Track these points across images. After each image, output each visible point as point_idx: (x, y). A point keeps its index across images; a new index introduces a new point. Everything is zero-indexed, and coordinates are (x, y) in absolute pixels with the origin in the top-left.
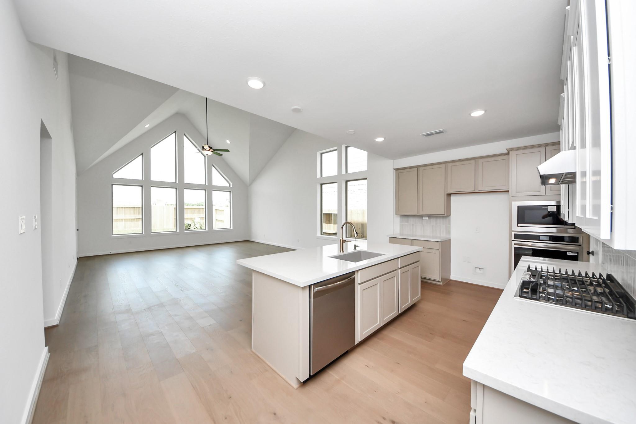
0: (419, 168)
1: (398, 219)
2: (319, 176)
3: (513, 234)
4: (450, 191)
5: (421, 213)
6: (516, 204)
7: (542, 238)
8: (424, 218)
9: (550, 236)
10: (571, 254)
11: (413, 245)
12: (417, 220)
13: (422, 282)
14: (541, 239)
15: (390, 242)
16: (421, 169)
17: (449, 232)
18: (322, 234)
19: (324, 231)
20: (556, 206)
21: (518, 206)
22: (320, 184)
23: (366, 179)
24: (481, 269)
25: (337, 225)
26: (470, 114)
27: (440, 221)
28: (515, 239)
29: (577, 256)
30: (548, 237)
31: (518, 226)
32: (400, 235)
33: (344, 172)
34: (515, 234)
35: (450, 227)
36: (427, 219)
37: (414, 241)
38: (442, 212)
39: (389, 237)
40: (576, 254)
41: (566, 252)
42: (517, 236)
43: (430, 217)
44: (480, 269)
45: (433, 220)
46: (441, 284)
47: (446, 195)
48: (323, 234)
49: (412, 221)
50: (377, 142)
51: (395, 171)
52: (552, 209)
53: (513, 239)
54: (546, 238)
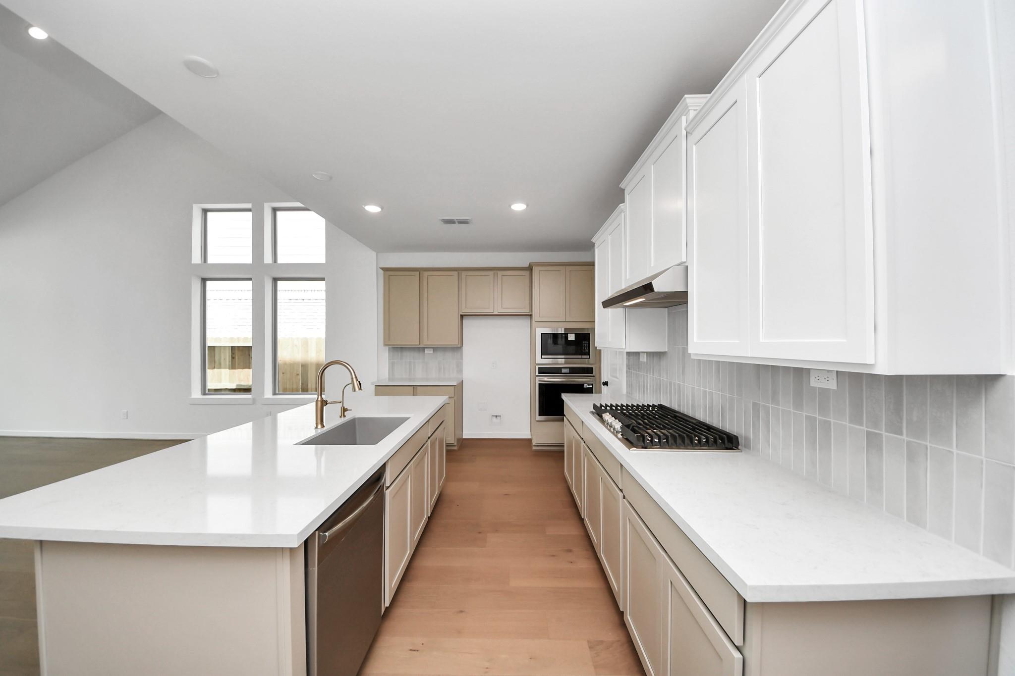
0: (421, 272)
1: (385, 353)
2: (196, 258)
3: (537, 367)
4: (465, 310)
5: (426, 342)
6: (539, 331)
7: (564, 371)
8: (427, 351)
9: (570, 368)
10: (588, 386)
11: (417, 395)
12: (416, 354)
13: (447, 451)
14: (562, 372)
15: (376, 395)
16: (426, 274)
17: (460, 371)
18: (204, 394)
19: (211, 385)
20: (574, 334)
21: (542, 334)
22: (200, 280)
23: (323, 279)
24: (498, 417)
25: (251, 370)
26: (510, 206)
27: (449, 355)
28: (539, 373)
29: (592, 388)
30: (568, 369)
31: (542, 358)
32: (390, 379)
33: (268, 259)
34: (539, 368)
36: (432, 352)
37: (418, 388)
38: (455, 342)
39: (376, 386)
40: (591, 386)
41: (583, 385)
42: (543, 371)
43: (436, 348)
44: (496, 416)
45: (440, 354)
46: (456, 448)
47: (459, 316)
48: (207, 392)
49: (408, 356)
50: (367, 211)
51: (381, 272)
52: (572, 337)
53: (537, 374)
54: (567, 371)
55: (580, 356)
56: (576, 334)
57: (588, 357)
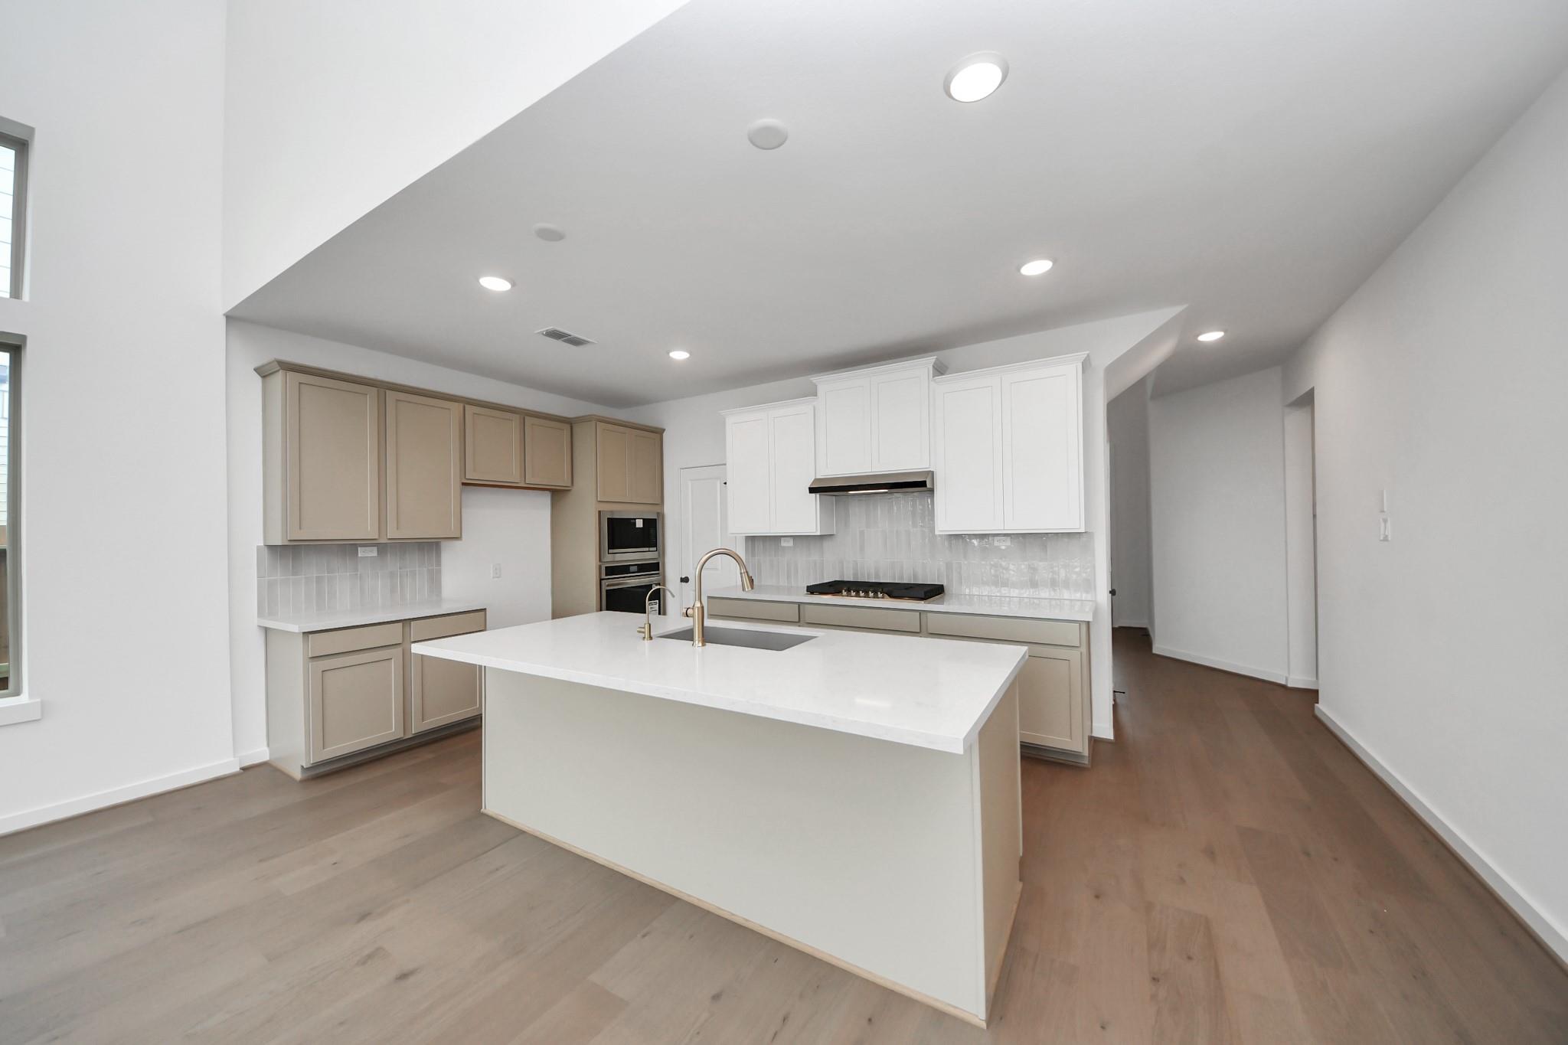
0: (383, 391)
3: (604, 566)
4: (471, 476)
5: (392, 533)
6: (605, 515)
7: (633, 569)
9: (638, 565)
12: (334, 561)
14: (632, 571)
16: (392, 395)
17: (437, 586)
20: (642, 520)
21: (608, 519)
27: (412, 558)
28: (606, 575)
30: (637, 567)
31: (608, 554)
34: (606, 567)
35: (439, 572)
42: (611, 571)
45: (392, 558)
47: (460, 485)
49: (315, 566)
52: (639, 524)
53: (604, 577)
54: (635, 568)
55: (647, 549)
56: (644, 520)
57: (655, 549)
